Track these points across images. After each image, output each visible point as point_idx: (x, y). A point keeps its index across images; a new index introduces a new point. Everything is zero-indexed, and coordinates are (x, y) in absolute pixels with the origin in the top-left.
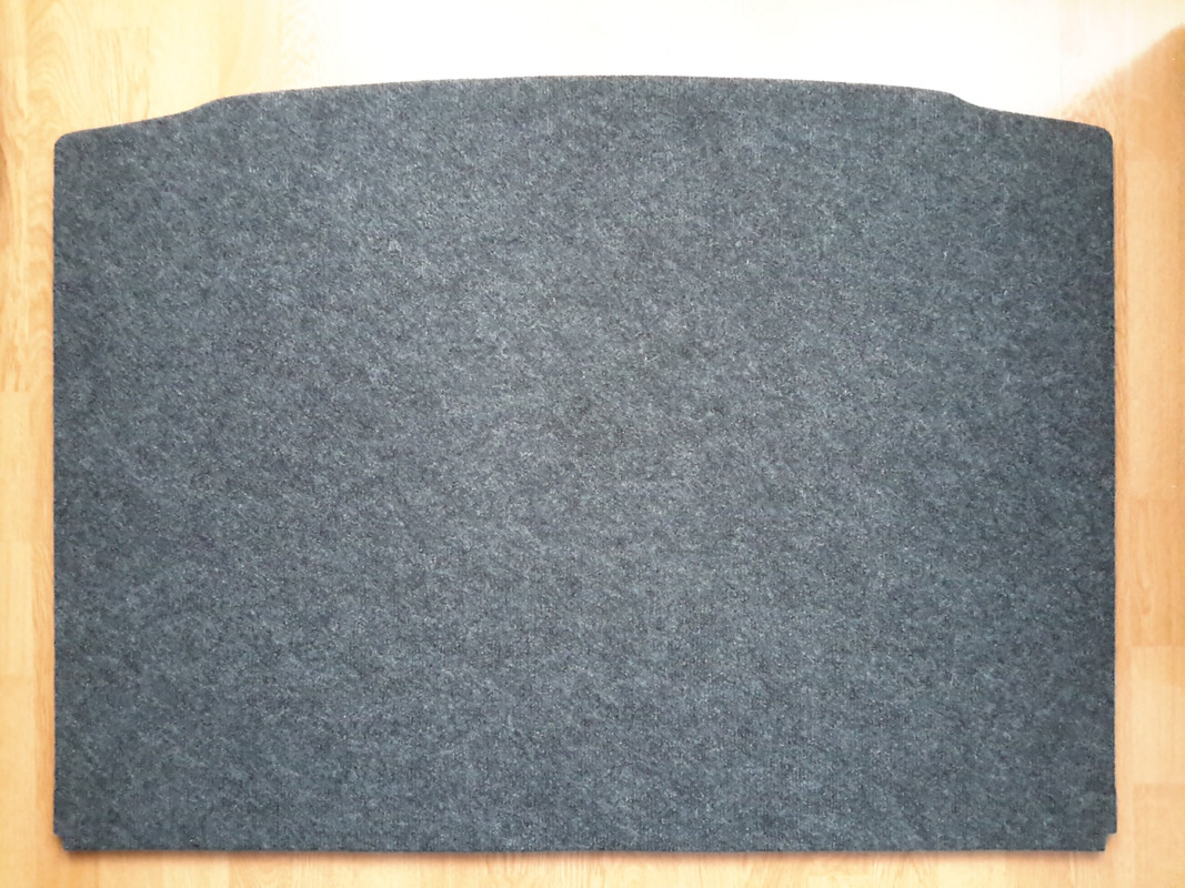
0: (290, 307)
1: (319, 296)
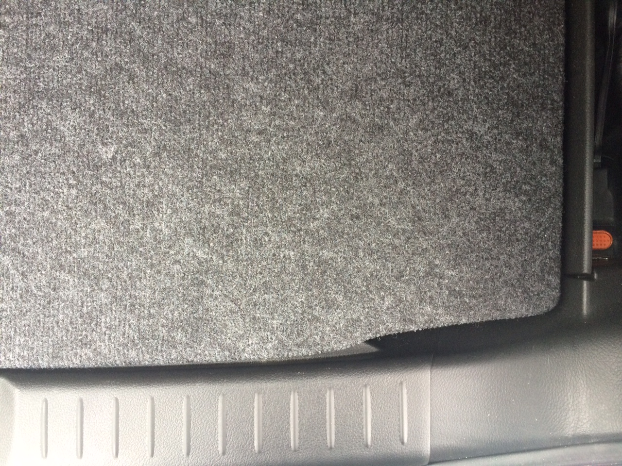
0: (245, 74)
1: (207, 88)
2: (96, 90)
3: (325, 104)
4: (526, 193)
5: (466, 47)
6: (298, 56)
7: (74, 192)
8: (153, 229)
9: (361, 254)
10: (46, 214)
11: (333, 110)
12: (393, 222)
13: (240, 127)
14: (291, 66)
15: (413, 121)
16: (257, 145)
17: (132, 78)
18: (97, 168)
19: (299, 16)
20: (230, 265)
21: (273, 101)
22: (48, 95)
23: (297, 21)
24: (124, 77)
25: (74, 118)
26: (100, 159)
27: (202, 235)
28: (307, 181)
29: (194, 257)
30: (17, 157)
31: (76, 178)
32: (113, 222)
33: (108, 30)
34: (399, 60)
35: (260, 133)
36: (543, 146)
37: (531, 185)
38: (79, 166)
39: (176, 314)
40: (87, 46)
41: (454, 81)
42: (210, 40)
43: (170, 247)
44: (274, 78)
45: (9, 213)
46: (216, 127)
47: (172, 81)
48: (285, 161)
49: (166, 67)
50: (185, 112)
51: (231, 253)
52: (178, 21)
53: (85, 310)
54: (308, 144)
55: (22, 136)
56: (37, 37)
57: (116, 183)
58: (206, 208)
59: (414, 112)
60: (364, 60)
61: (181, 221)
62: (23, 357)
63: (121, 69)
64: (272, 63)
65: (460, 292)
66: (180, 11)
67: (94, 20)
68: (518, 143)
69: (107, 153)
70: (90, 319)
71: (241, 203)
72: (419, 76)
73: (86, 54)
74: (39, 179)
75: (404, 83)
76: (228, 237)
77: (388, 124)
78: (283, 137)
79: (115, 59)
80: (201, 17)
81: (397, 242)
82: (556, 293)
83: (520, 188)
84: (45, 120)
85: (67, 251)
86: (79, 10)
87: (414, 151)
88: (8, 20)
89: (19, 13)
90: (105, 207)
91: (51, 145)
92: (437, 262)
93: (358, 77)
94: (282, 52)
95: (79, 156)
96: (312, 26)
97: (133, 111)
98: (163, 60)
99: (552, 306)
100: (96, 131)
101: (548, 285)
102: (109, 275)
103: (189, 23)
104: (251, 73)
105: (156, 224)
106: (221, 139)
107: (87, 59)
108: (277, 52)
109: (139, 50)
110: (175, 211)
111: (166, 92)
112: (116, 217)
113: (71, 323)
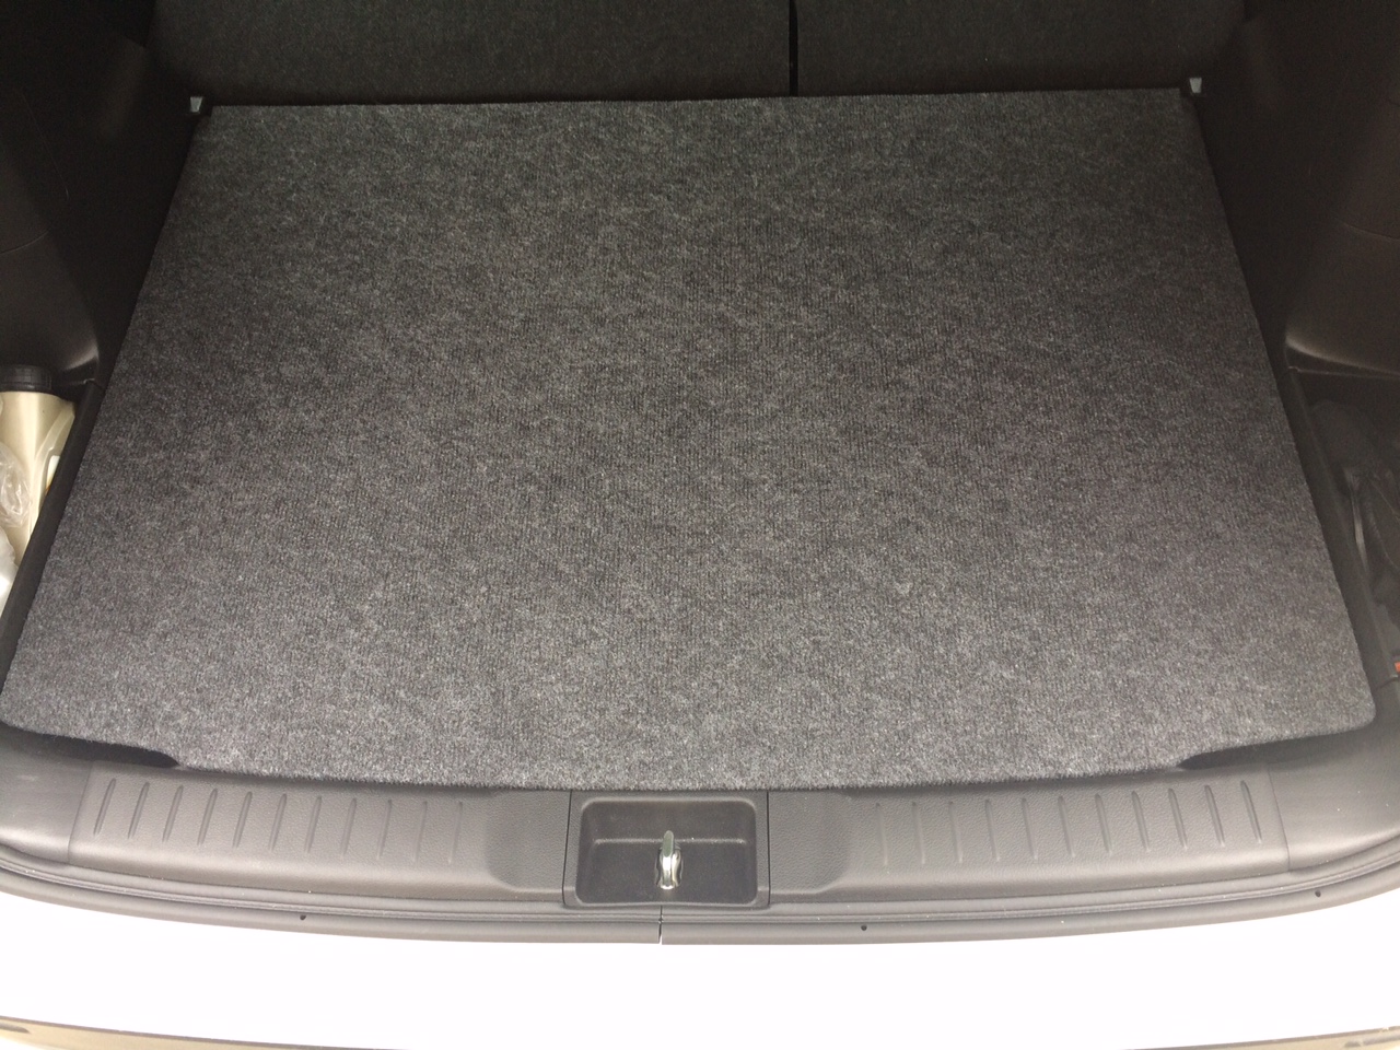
2: (886, 537)
3: (1103, 547)
4: (1314, 617)
5: (1223, 501)
6: (1070, 509)
7: (876, 623)
8: (958, 654)
9: (1169, 673)
10: (851, 642)
11: (1112, 551)
12: (1192, 642)
13: (1027, 566)
14: (1065, 517)
15: (1190, 559)
16: (1045, 580)
17: (919, 528)
18: (897, 602)
19: (1064, 480)
20: (1038, 685)
21: (1054, 544)
22: (843, 543)
23: (1063, 483)
24: (912, 528)
25: (869, 562)
26: (897, 593)
27: (1006, 658)
28: (1099, 610)
29: (1002, 677)
30: (819, 594)
31: (877, 611)
32: (918, 647)
33: (893, 493)
34: (1164, 511)
35: (1047, 570)
36: (1318, 577)
37: (1317, 610)
38: (879, 602)
39: (993, 730)
40: (876, 506)
41: (1219, 527)
42: (986, 498)
43: (976, 669)
44: (1051, 527)
45: (814, 642)
46: (1003, 566)
47: (957, 530)
48: (1074, 594)
49: (949, 520)
50: (972, 555)
51: (1037, 673)
52: (955, 486)
53: (899, 728)
54: (1094, 579)
55: (823, 577)
56: (828, 499)
57: (915, 614)
58: (1005, 634)
59: (1189, 552)
60: (1133, 511)
61: (984, 646)
62: (840, 774)
63: (909, 522)
64: (1046, 515)
65: (1276, 705)
66: (957, 477)
67: (879, 486)
68: (1294, 575)
69: (904, 589)
70: (905, 736)
71: (1040, 629)
72: (1186, 523)
73: (875, 512)
74: (841, 613)
75: (1173, 528)
76: (1032, 659)
77: (1166, 561)
78: (1069, 574)
79: (900, 515)
80: (976, 482)
81: (1201, 661)
82: (1371, 705)
83: (1308, 613)
84: (843, 564)
85: (875, 675)
86: (865, 479)
87: (1198, 584)
88: (801, 486)
89: (811, 481)
90: (908, 635)
91: (851, 584)
92: (1246, 678)
93: (1129, 524)
94: (1054, 507)
95: (877, 593)
96: (1078, 485)
97: (924, 555)
98: (947, 515)
99: (1371, 717)
100: (891, 572)
101: (1361, 698)
102: (920, 696)
103: (965, 486)
104: (1029, 523)
105: (960, 649)
106: (1010, 576)
107: (877, 515)
108: (1050, 507)
109: (924, 508)
110: (976, 637)
111: (952, 539)
112: (919, 644)
113: (887, 741)
